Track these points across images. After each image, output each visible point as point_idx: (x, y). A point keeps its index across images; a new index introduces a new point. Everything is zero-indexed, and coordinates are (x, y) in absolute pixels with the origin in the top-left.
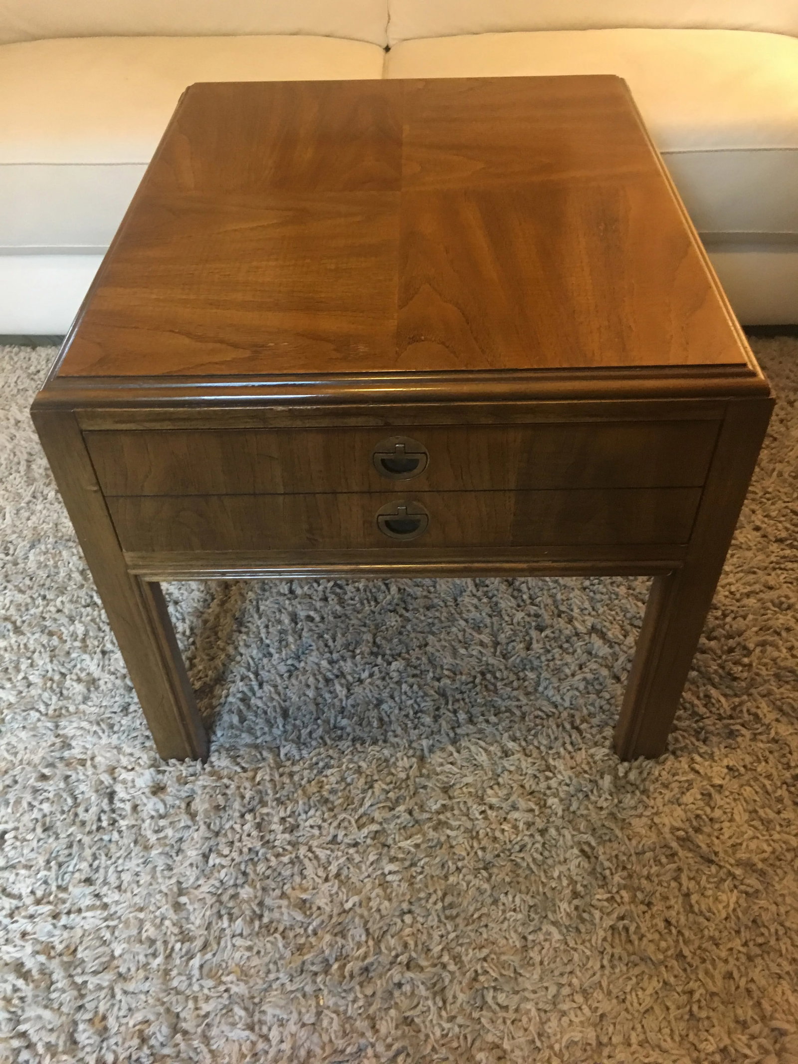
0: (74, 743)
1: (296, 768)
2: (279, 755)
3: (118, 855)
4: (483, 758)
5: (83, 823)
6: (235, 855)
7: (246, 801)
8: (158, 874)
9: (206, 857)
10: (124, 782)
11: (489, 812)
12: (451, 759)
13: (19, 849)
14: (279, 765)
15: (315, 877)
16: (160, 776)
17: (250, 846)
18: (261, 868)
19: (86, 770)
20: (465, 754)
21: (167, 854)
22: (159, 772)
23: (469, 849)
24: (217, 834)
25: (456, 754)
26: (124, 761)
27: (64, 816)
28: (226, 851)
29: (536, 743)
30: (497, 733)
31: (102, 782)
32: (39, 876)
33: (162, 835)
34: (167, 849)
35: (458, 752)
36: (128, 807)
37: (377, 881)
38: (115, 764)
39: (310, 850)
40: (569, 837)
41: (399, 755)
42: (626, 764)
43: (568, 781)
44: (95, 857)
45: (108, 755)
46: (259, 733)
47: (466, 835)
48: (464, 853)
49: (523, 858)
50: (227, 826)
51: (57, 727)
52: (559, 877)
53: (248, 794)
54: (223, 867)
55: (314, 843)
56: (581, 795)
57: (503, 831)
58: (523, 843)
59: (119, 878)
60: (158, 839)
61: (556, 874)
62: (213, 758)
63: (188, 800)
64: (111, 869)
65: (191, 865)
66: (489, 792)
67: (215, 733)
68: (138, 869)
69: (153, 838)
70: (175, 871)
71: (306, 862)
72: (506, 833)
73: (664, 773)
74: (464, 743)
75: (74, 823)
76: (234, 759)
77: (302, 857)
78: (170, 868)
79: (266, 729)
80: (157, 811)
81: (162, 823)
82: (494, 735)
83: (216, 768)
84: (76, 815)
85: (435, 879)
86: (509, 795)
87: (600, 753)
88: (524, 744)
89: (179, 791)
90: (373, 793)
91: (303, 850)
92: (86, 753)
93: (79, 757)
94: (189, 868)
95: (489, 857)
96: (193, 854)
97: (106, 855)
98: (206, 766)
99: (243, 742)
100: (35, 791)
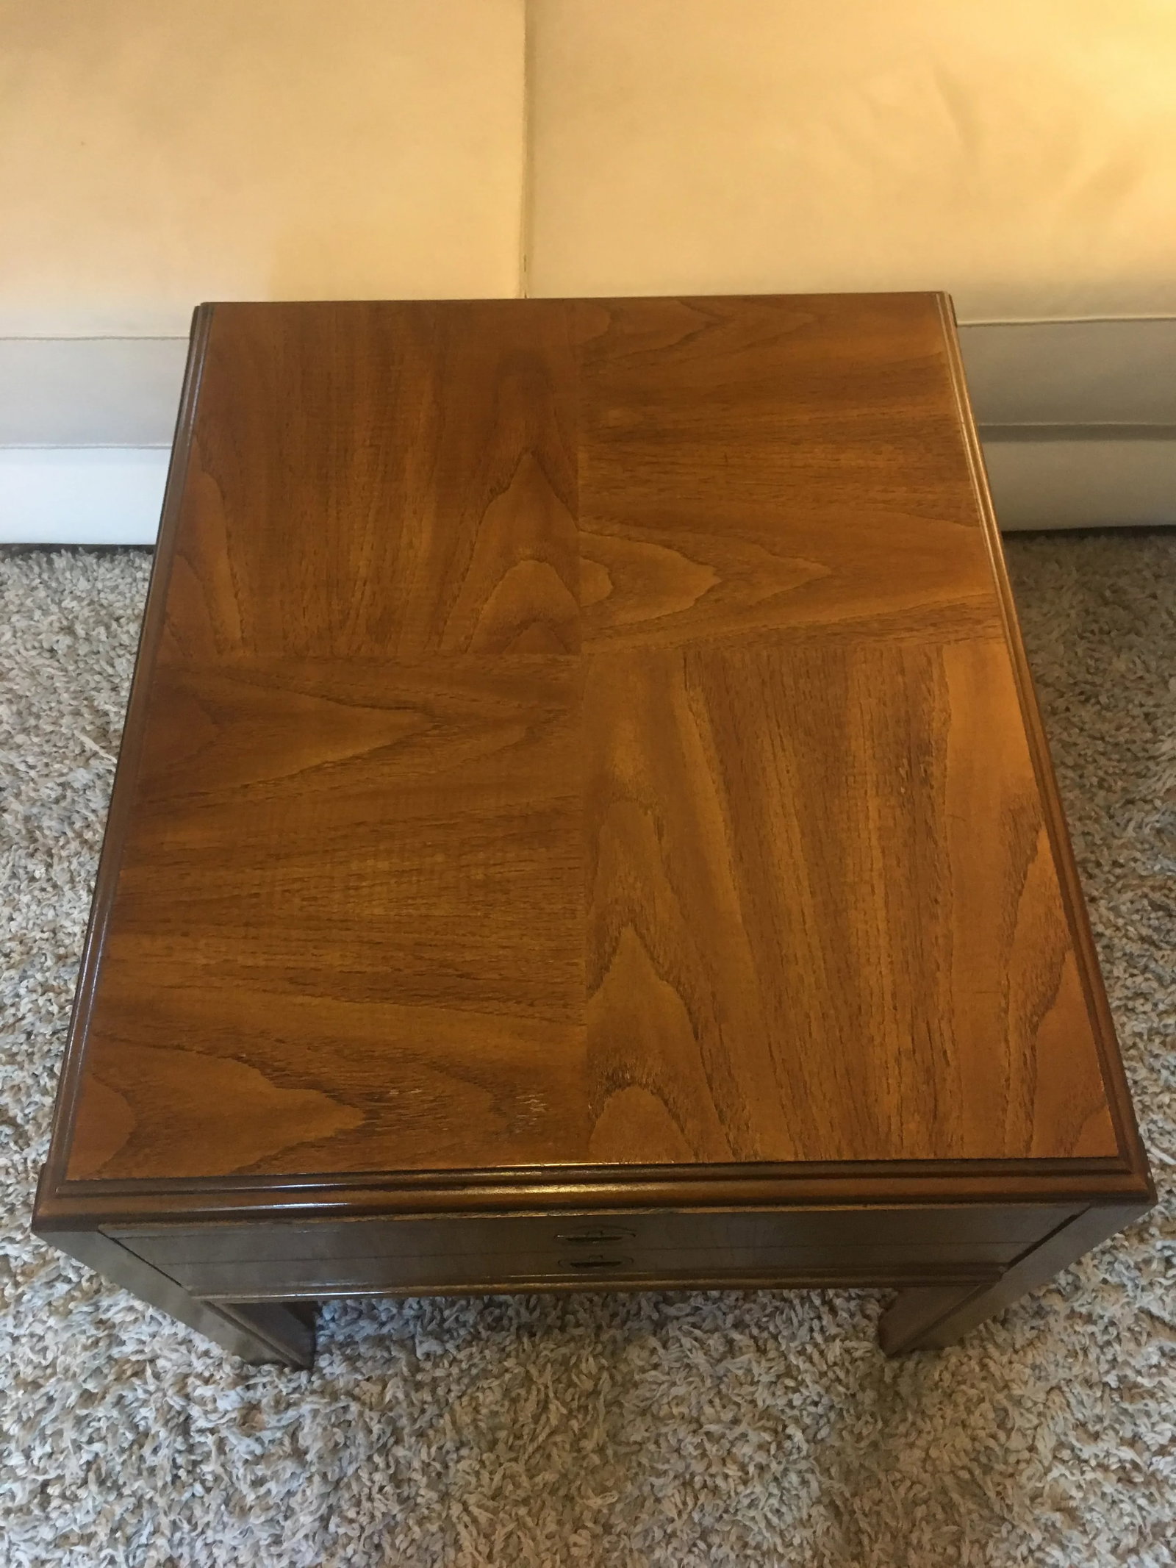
0: (124, 1337)
1: (439, 1373)
2: (414, 1351)
3: (206, 1520)
4: (699, 1358)
5: (152, 1471)
6: (364, 1520)
7: (374, 1436)
8: (263, 1553)
9: (325, 1521)
10: (202, 1401)
11: (708, 1445)
12: (655, 1360)
13: (70, 1515)
14: (415, 1368)
15: (476, 1554)
16: (251, 1394)
17: (384, 1509)
18: (401, 1541)
19: (146, 1383)
20: (674, 1349)
21: (272, 1520)
22: (248, 1388)
23: (681, 1506)
24: (337, 1485)
25: (661, 1351)
26: (199, 1366)
27: (125, 1457)
28: (351, 1514)
29: (772, 1329)
30: (719, 1314)
31: (171, 1407)
32: (102, 1555)
33: (262, 1490)
34: (272, 1513)
35: (665, 1347)
36: (210, 1440)
37: (558, 1557)
38: (184, 1370)
39: (466, 1509)
40: (814, 1485)
41: (584, 1353)
42: (896, 1364)
43: (816, 1399)
44: (175, 1526)
45: (174, 1356)
46: (384, 1317)
47: (677, 1482)
48: (674, 1514)
49: (753, 1518)
50: (350, 1471)
51: (97, 1308)
52: (801, 1545)
53: (376, 1428)
54: (350, 1539)
55: (472, 1500)
56: (832, 1415)
57: (726, 1477)
58: (753, 1497)
59: (211, 1554)
60: (258, 1497)
61: (796, 1541)
62: (323, 1362)
63: (291, 1429)
64: (199, 1544)
65: (306, 1536)
66: (708, 1410)
67: (321, 1316)
68: (234, 1543)
69: (250, 1498)
70: (285, 1545)
71: (460, 1528)
72: (730, 1480)
73: (947, 1376)
74: (672, 1330)
75: (140, 1473)
76: (352, 1360)
77: (454, 1519)
78: (277, 1540)
79: (394, 1311)
80: (252, 1453)
81: (261, 1470)
82: (715, 1317)
83: (328, 1376)
84: (141, 1458)
85: (636, 1555)
86: (736, 1421)
87: (862, 1348)
88: (755, 1331)
89: (279, 1421)
90: (548, 1419)
91: (456, 1509)
92: (142, 1352)
93: (134, 1358)
94: (304, 1543)
95: (708, 1521)
96: (306, 1520)
97: (189, 1522)
98: (313, 1378)
99: (364, 1333)
100: (79, 1421)
